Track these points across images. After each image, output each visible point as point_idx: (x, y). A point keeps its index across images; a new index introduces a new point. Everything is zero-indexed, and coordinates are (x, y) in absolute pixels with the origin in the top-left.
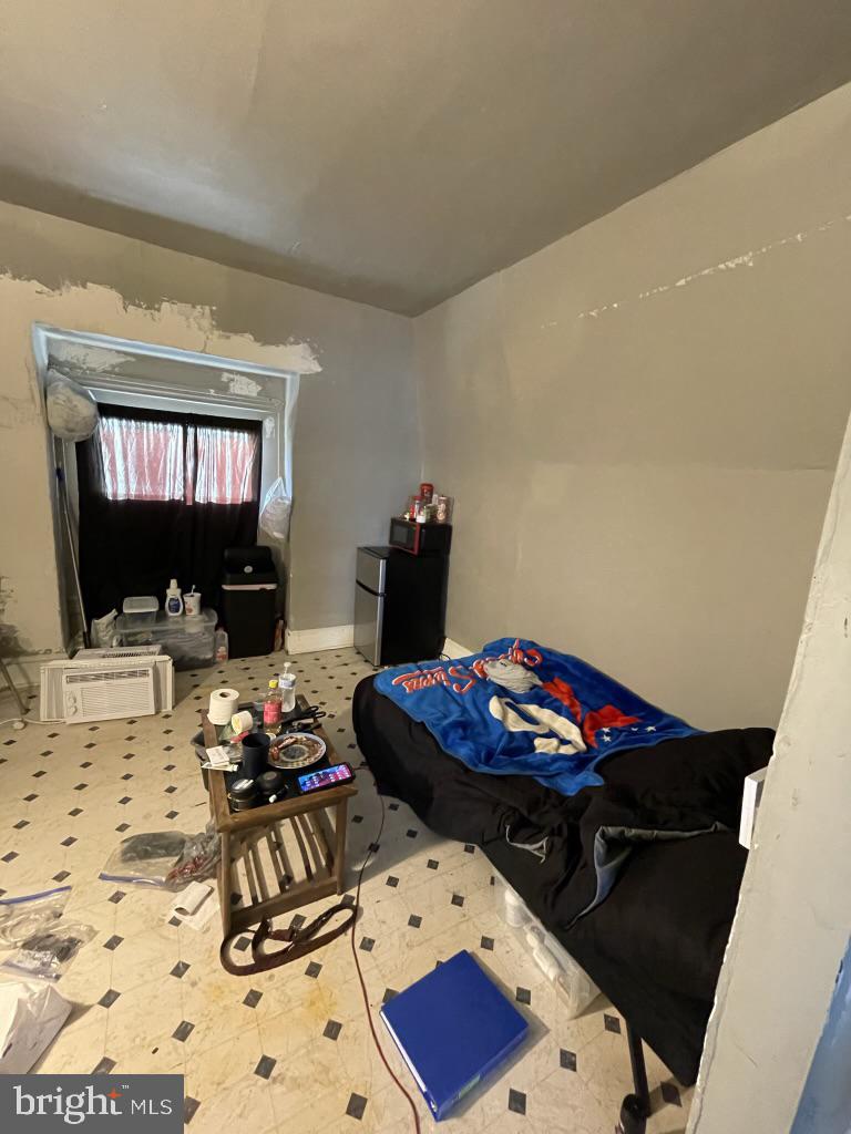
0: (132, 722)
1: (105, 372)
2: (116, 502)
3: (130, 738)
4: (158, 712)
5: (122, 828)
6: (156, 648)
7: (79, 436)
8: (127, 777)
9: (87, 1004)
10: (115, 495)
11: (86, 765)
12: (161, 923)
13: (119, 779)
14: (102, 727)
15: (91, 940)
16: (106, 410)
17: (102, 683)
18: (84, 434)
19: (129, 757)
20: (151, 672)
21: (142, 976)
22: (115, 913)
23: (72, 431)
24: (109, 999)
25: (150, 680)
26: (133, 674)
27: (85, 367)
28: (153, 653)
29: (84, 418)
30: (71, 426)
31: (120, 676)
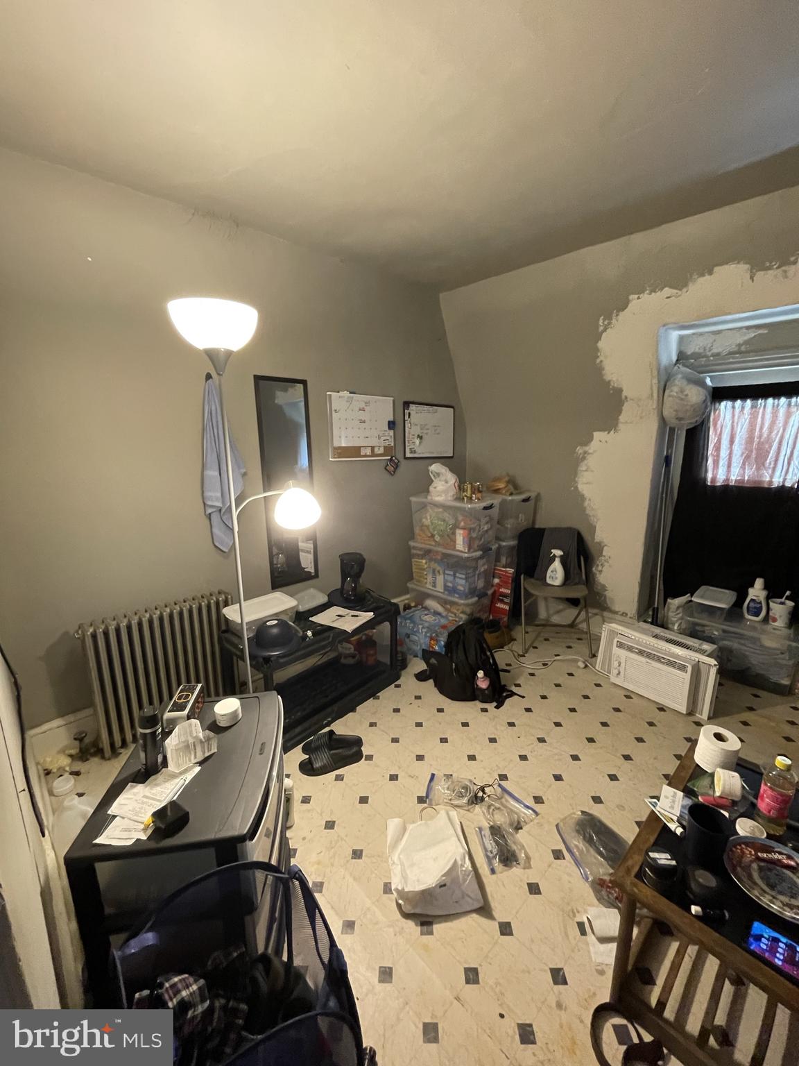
0: (662, 709)
1: (730, 353)
2: (714, 488)
3: (651, 724)
4: (691, 713)
5: (597, 800)
6: (707, 647)
7: (689, 423)
8: (627, 758)
9: (494, 913)
10: (714, 480)
11: (604, 724)
12: (571, 914)
13: (619, 755)
14: (635, 700)
15: (524, 868)
16: (720, 394)
17: (643, 659)
18: (694, 420)
19: (640, 740)
20: (689, 669)
21: (532, 941)
22: (549, 866)
23: (680, 419)
24: (506, 929)
25: (687, 677)
26: (671, 664)
27: (709, 354)
28: (702, 652)
29: (692, 406)
30: (681, 415)
31: (659, 659)
